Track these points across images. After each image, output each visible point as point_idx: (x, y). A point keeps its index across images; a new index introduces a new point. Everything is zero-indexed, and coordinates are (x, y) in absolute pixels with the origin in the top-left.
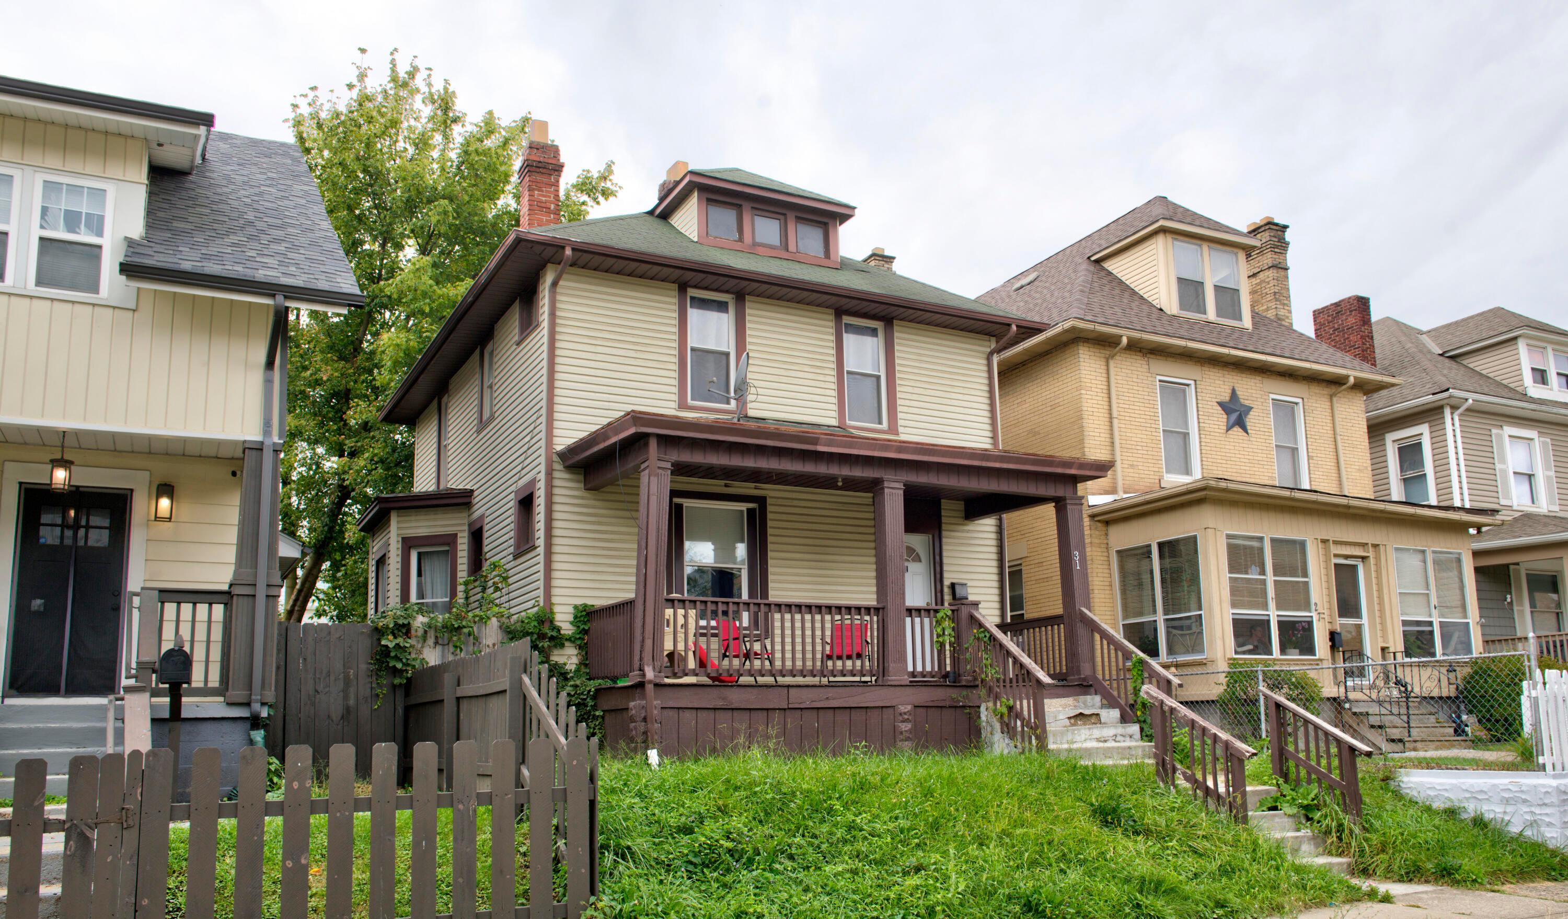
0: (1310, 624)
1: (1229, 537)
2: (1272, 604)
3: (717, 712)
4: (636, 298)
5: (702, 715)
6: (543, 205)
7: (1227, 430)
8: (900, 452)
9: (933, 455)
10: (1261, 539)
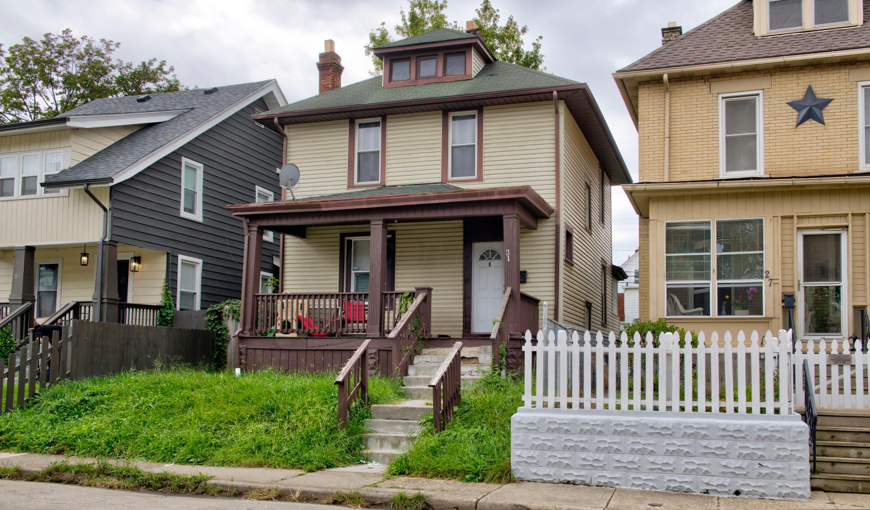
0: (760, 289)
1: (668, 225)
2: (714, 275)
3: (273, 351)
4: (328, 133)
5: (266, 352)
6: (326, 87)
7: (797, 126)
8: (370, 204)
9: (391, 203)
10: (708, 223)
